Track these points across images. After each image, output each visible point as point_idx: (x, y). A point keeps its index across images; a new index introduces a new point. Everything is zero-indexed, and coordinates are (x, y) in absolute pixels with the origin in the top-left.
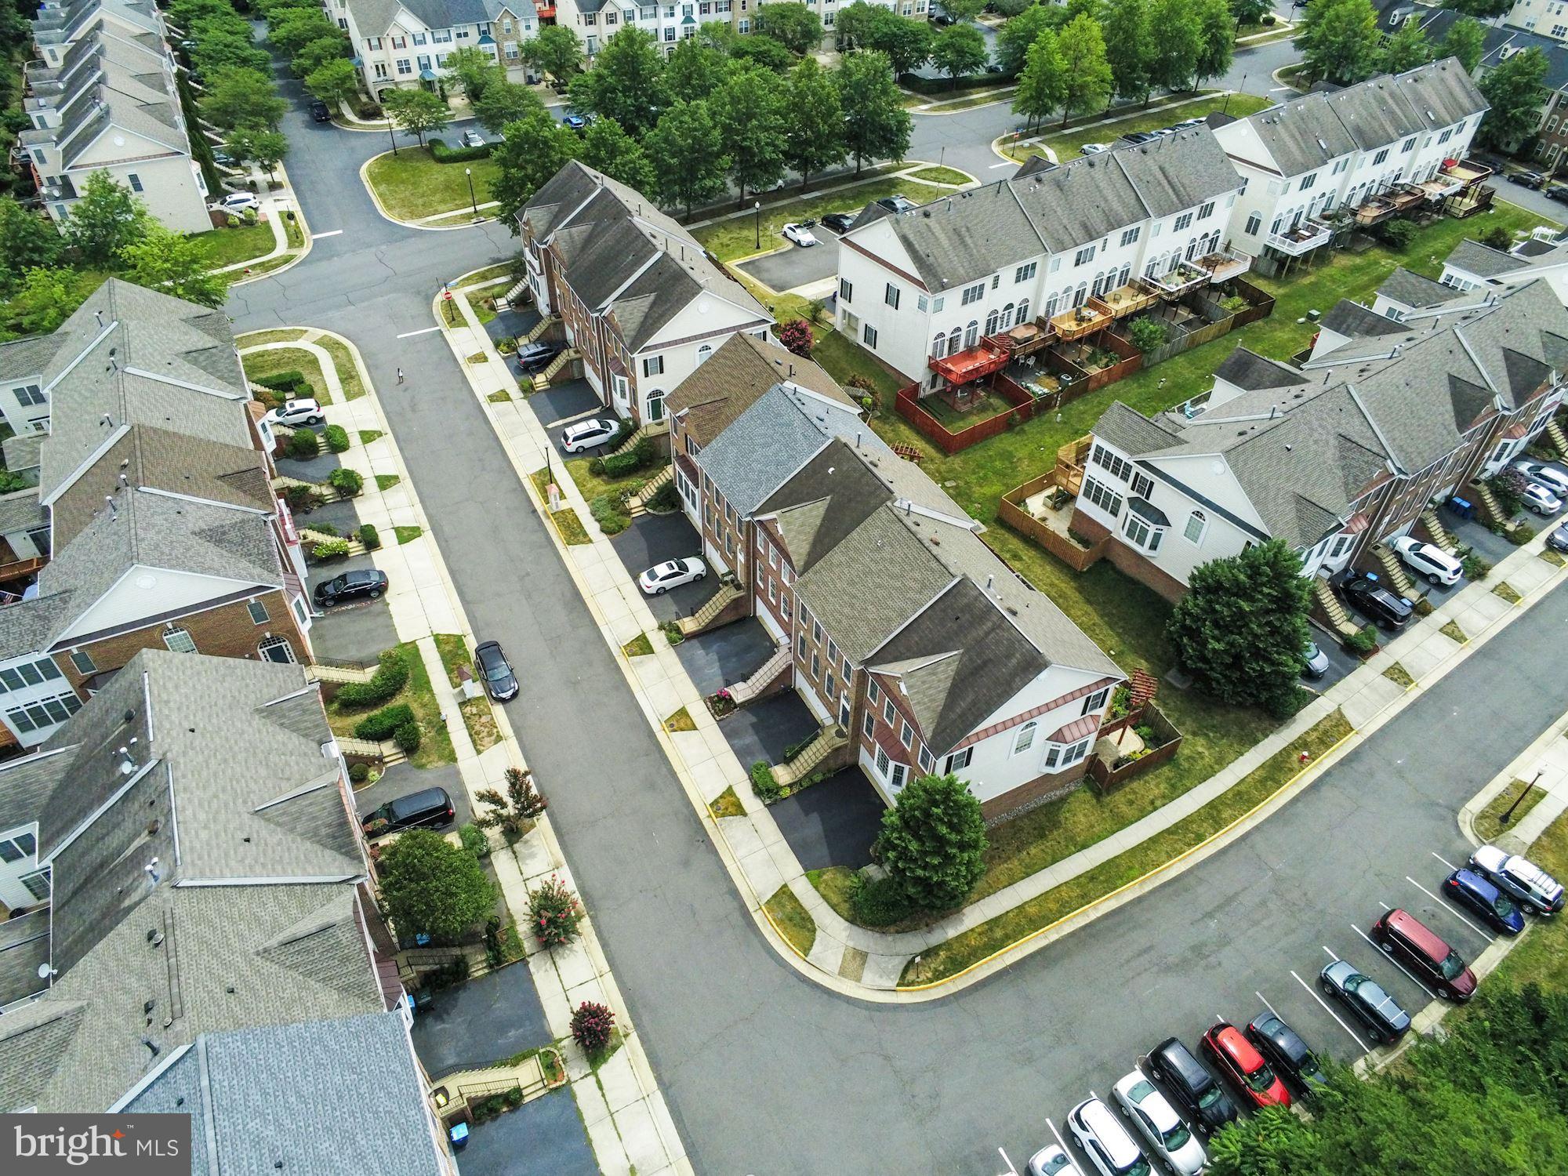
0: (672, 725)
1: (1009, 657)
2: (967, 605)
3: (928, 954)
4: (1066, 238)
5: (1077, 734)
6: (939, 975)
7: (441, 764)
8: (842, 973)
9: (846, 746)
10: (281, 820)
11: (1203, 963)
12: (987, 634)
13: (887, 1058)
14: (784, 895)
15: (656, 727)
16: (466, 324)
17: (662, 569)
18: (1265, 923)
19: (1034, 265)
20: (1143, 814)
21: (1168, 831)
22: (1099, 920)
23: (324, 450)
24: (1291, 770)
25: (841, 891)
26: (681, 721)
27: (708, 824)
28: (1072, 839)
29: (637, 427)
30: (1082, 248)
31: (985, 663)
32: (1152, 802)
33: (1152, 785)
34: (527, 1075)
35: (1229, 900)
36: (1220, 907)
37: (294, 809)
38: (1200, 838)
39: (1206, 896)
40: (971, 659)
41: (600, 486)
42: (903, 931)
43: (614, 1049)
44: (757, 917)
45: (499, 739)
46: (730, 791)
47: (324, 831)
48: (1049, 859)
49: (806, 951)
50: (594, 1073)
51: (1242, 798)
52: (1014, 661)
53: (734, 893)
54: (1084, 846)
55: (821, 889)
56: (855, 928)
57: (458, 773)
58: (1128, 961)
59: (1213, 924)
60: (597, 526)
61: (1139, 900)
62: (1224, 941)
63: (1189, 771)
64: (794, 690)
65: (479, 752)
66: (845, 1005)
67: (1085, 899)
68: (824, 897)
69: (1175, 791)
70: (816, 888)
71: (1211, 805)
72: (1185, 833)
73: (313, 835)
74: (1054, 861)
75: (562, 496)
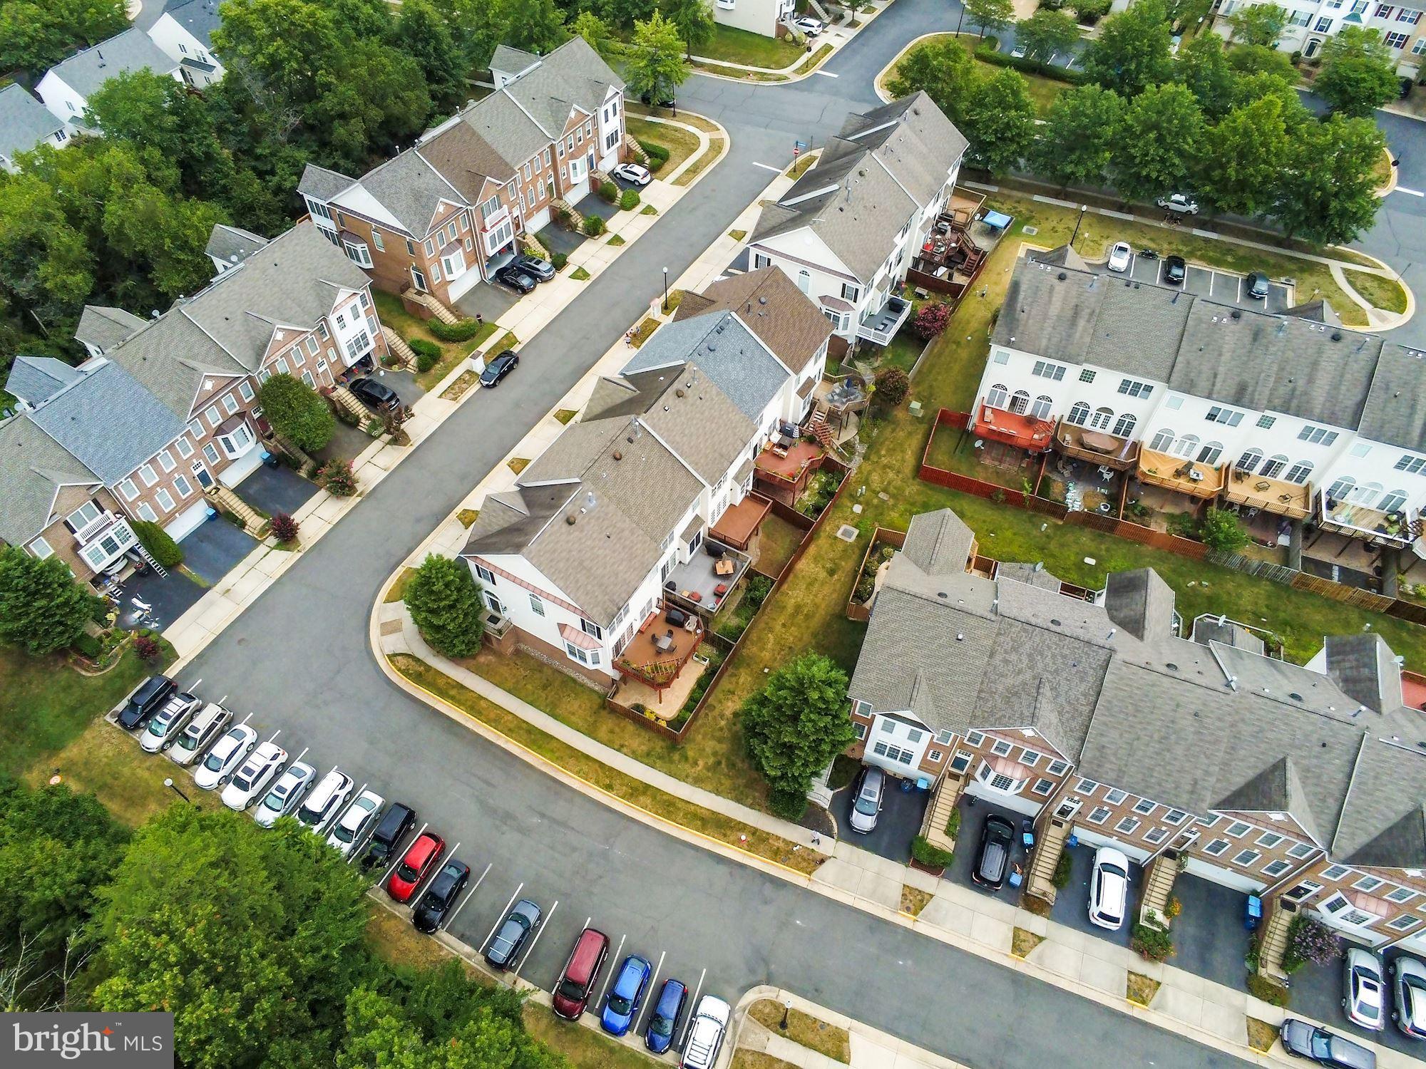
0: (514, 463)
1: (526, 535)
2: (561, 497)
3: (417, 660)
4: (1204, 384)
5: (577, 641)
7: (422, 387)
8: (384, 624)
15: (508, 457)
19: (1149, 389)
22: (498, 747)
23: (617, 203)
24: (725, 835)
26: (519, 465)
27: (451, 515)
28: (555, 706)
30: (1224, 406)
31: (521, 529)
33: (639, 741)
34: (255, 522)
35: (564, 824)
36: (554, 821)
39: (559, 809)
40: (522, 522)
42: (427, 642)
43: (287, 551)
44: (399, 568)
45: (455, 399)
46: (478, 513)
49: (387, 601)
50: (272, 549)
51: (669, 806)
52: (522, 539)
53: (410, 551)
54: (555, 716)
57: (420, 397)
58: (475, 775)
59: (536, 820)
61: (530, 767)
62: (524, 831)
63: (672, 762)
65: (440, 397)
69: (646, 758)
71: (647, 787)
72: (609, 778)
74: (529, 702)
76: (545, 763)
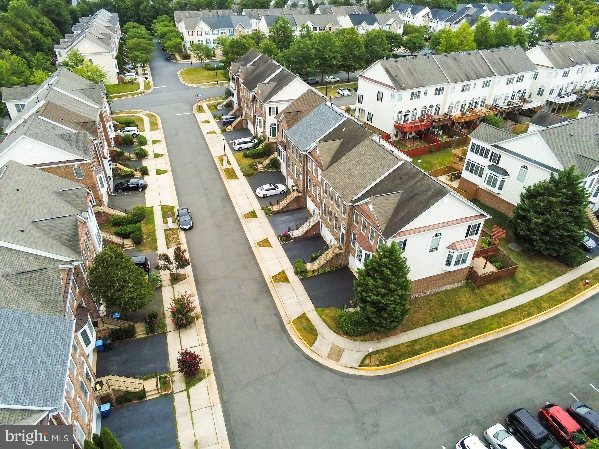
0: (260, 245)
1: (427, 191)
2: (407, 172)
3: (377, 352)
4: (458, 78)
5: (463, 247)
6: (382, 363)
7: (150, 251)
8: (330, 356)
9: (342, 253)
10: (44, 228)
11: (536, 375)
12: (416, 183)
13: (350, 402)
14: (303, 318)
15: (252, 245)
16: (204, 112)
17: (267, 187)
18: (572, 359)
20: (497, 301)
21: (512, 310)
23: (136, 144)
25: (334, 319)
26: (265, 243)
27: (269, 285)
28: (459, 308)
29: (265, 139)
30: (465, 83)
31: (415, 196)
37: (52, 224)
38: (530, 315)
39: (536, 341)
40: (407, 194)
41: (246, 161)
42: (364, 341)
43: (200, 380)
44: (288, 327)
45: (179, 244)
46: (283, 272)
47: (65, 237)
48: (446, 316)
49: (311, 344)
50: (187, 389)
51: (553, 299)
52: (430, 193)
53: (278, 315)
54: (465, 312)
55: (323, 316)
56: (338, 336)
58: (492, 369)
59: (541, 356)
60: (242, 174)
61: (497, 340)
62: (548, 365)
63: (522, 284)
64: (320, 236)
65: (168, 248)
66: (329, 373)
67: (466, 336)
68: (325, 321)
69: (516, 292)
70: (320, 316)
71: (536, 300)
73: (59, 239)
74: (449, 317)
75: (229, 163)
76: (498, 332)
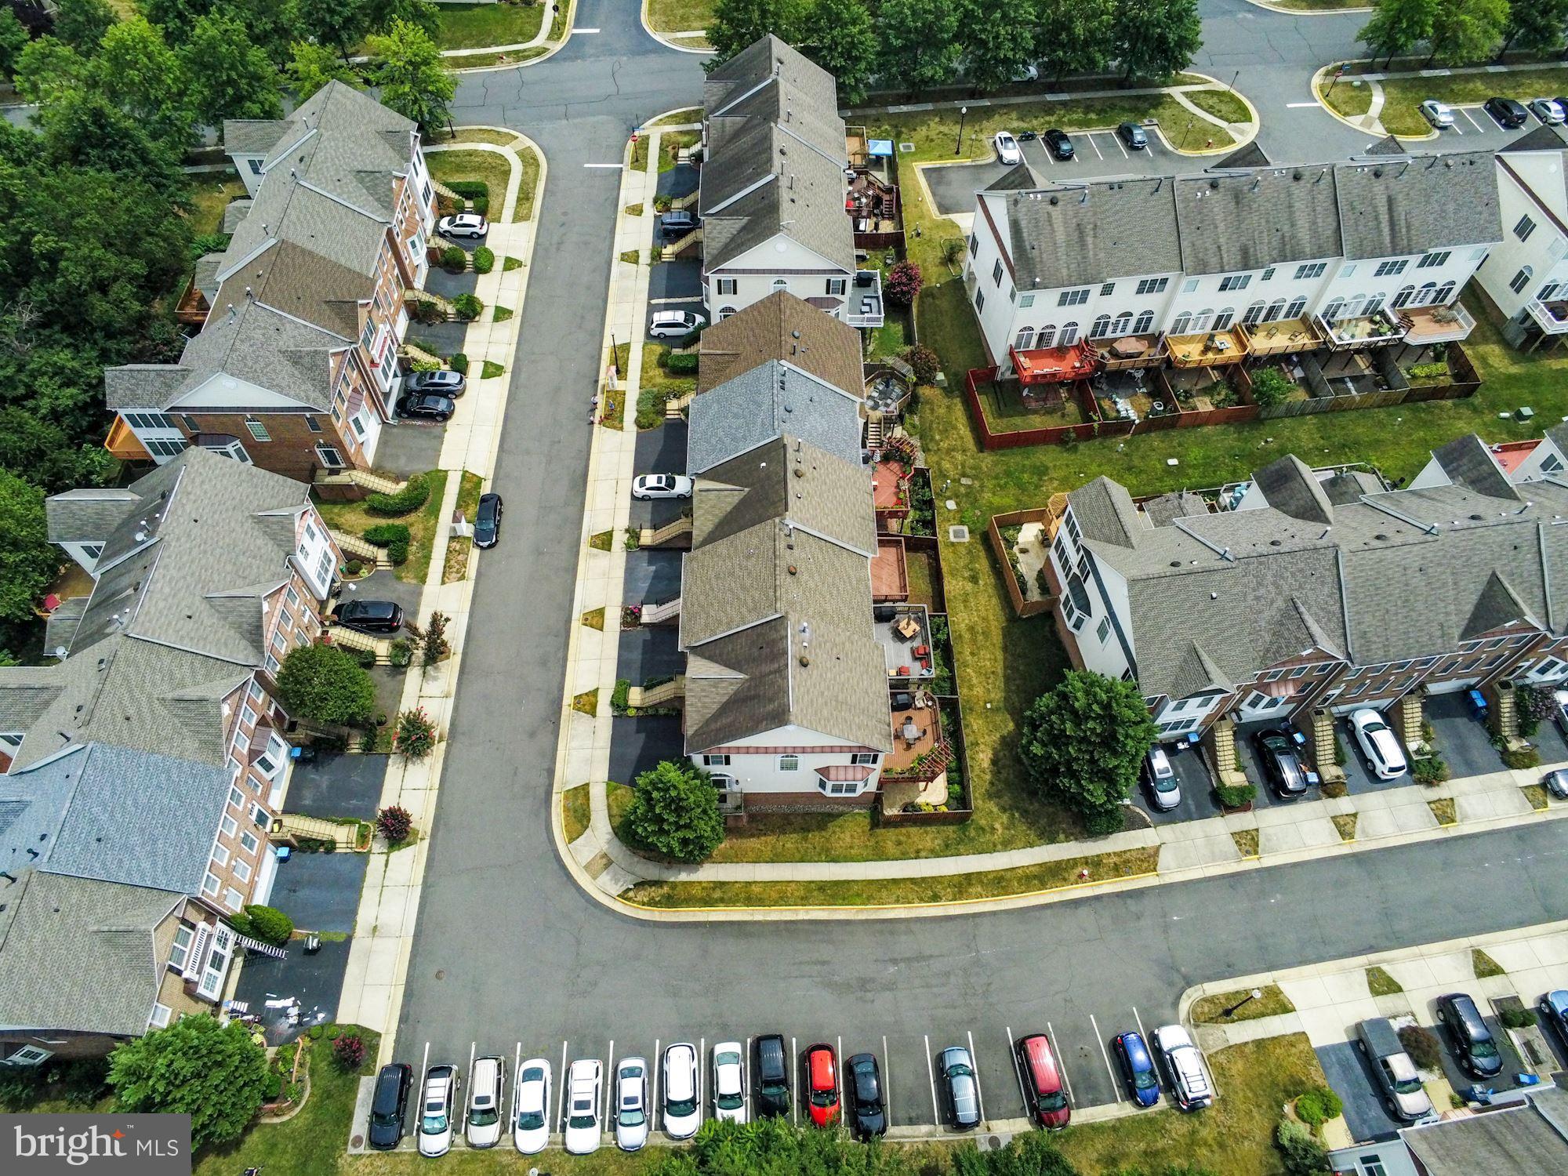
0: (587, 619)
1: (771, 700)
2: (773, 641)
3: (658, 883)
4: (1214, 261)
5: (846, 777)
6: (652, 903)
7: (414, 581)
8: (587, 868)
10: (221, 609)
11: (860, 994)
12: (771, 673)
13: (578, 942)
14: (583, 790)
15: (575, 615)
16: (645, 173)
17: (652, 479)
18: (935, 990)
19: (1164, 281)
20: (904, 856)
21: (913, 881)
22: (803, 922)
23: (469, 269)
24: (1065, 879)
25: (623, 807)
26: (595, 620)
27: (566, 710)
28: (828, 850)
30: (1233, 275)
31: (755, 697)
32: (918, 851)
33: (929, 837)
34: (343, 835)
35: (920, 958)
36: (909, 960)
37: (230, 604)
38: (935, 898)
39: (904, 945)
40: (749, 688)
41: (658, 376)
42: (649, 859)
43: (409, 844)
44: (555, 797)
45: (462, 578)
46: (594, 693)
47: (245, 626)
48: (798, 856)
49: (571, 840)
50: (388, 854)
51: (999, 883)
52: (771, 707)
53: (551, 772)
54: (834, 860)
55: (611, 799)
56: (616, 840)
57: (420, 594)
58: (802, 963)
59: (892, 969)
60: (635, 414)
61: (848, 922)
62: (890, 986)
63: (972, 840)
65: (443, 583)
66: (574, 890)
67: (804, 900)
68: (609, 807)
69: (947, 850)
70: (608, 797)
71: (968, 877)
72: (929, 889)
73: (238, 628)
74: (800, 861)
75: (623, 377)
76: (858, 911)
